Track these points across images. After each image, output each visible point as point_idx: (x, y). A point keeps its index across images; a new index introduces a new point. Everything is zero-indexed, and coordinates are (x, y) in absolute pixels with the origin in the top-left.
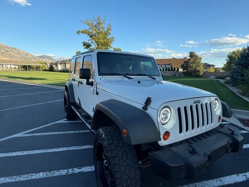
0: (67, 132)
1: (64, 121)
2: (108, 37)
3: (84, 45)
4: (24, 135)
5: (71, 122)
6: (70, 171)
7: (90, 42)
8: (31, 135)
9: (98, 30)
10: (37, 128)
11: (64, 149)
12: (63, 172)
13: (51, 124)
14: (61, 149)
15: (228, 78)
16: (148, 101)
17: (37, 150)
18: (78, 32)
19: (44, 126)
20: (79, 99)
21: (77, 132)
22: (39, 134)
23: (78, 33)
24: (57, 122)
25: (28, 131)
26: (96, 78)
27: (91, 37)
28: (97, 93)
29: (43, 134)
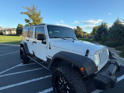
0: (26, 71)
1: (21, 65)
2: (39, 17)
3: (26, 21)
5: (27, 65)
7: (29, 19)
8: (2, 76)
9: (34, 13)
10: (5, 71)
11: (28, 82)
13: (14, 67)
14: (26, 82)
16: (88, 51)
17: (10, 85)
19: (9, 69)
20: (33, 52)
21: (32, 70)
22: (8, 75)
23: (21, 13)
24: (17, 66)
27: (29, 16)
28: (50, 48)
29: (11, 74)
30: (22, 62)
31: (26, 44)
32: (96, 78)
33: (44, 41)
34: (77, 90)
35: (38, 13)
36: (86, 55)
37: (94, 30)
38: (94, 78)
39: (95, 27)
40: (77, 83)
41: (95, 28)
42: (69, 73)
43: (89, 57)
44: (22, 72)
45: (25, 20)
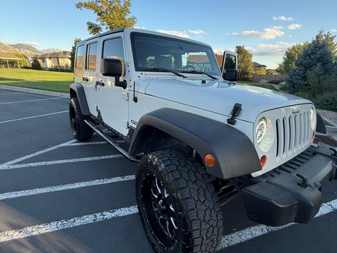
0: (82, 160)
1: (72, 143)
2: (127, 18)
3: (90, 28)
4: (12, 167)
5: (84, 144)
6: (99, 217)
7: (98, 23)
8: (24, 166)
9: (111, 3)
10: (32, 155)
11: (83, 185)
12: (89, 219)
13: (53, 148)
14: (77, 186)
15: (284, 83)
16: (237, 110)
17: (39, 188)
18: (79, 6)
19: (42, 152)
20: (98, 110)
21: (97, 158)
22: (36, 164)
24: (62, 145)
25: (18, 160)
26: (132, 75)
27: (99, 14)
28: (135, 100)
29: (44, 163)
30: (75, 138)
31: (81, 89)
32: (253, 189)
33: (121, 79)
34: (192, 218)
35: (122, 4)
36: (231, 121)
37: (289, 56)
38: (247, 188)
39: (294, 48)
40: (197, 199)
41: (293, 52)
42: (177, 169)
43: (239, 125)
44: (71, 161)
45: (87, 26)
